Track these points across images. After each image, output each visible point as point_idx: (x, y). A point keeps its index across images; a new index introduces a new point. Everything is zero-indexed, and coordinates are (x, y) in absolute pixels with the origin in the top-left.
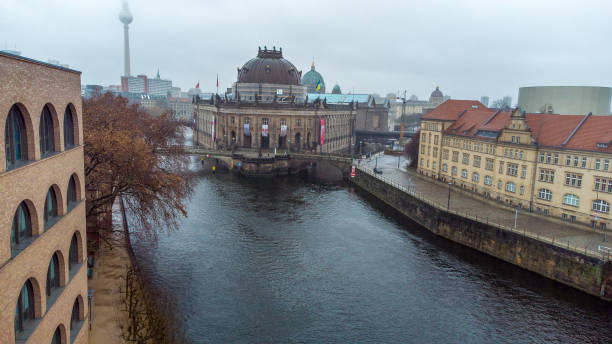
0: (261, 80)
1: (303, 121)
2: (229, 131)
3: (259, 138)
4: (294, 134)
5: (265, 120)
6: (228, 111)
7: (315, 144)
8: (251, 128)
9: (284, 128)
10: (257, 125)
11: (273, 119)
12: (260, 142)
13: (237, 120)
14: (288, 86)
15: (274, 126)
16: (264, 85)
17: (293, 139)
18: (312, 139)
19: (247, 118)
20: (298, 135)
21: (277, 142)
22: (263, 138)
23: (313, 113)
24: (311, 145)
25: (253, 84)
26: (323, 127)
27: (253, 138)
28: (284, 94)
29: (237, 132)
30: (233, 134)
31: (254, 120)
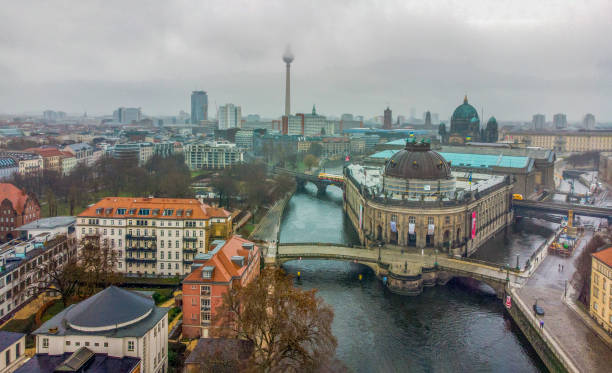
0: (408, 176)
1: (452, 218)
2: (376, 225)
3: (406, 236)
4: (442, 232)
5: (412, 219)
6: (375, 206)
7: (466, 239)
8: (398, 226)
9: (432, 227)
10: (403, 224)
11: (420, 218)
12: (406, 241)
13: (383, 216)
14: (436, 182)
15: (422, 225)
16: (412, 181)
17: (442, 236)
18: (462, 234)
19: (394, 216)
20: (447, 233)
21: (424, 240)
22: (409, 235)
23: (462, 209)
24: (461, 240)
25: (400, 181)
26: (474, 220)
27: (400, 236)
28: (432, 189)
29: (384, 227)
30: (380, 228)
31: (401, 217)
